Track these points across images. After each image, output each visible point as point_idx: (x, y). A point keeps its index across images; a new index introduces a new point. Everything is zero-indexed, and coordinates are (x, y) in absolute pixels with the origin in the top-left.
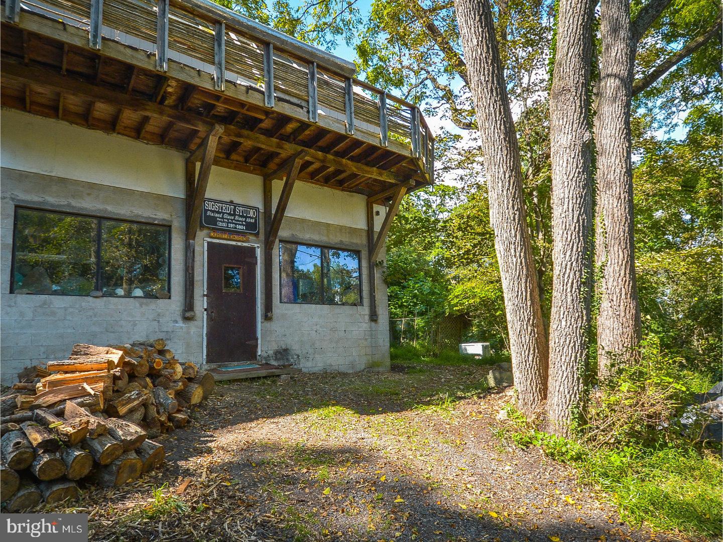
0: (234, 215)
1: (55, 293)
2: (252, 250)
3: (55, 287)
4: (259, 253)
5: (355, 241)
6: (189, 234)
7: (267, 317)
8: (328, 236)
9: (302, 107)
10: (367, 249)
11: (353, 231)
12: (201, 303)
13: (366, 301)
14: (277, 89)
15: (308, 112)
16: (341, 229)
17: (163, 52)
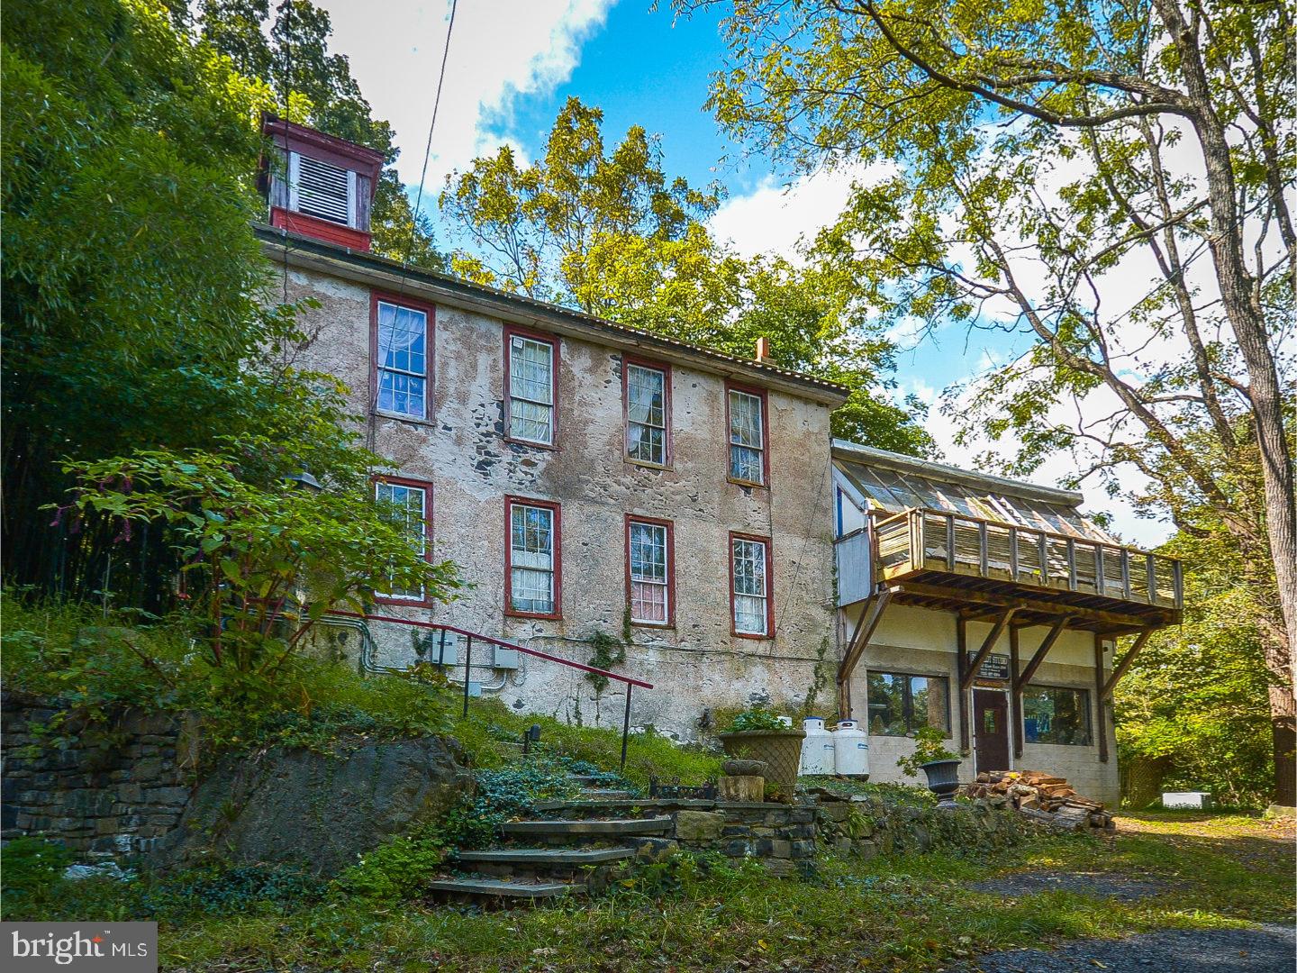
0: (992, 664)
1: (888, 734)
2: (1004, 693)
3: (887, 731)
4: (1009, 698)
5: (1084, 680)
6: (963, 682)
7: (1018, 756)
8: (1061, 676)
9: (1091, 584)
10: (1095, 687)
11: (1082, 670)
12: (973, 742)
13: (1096, 740)
14: (1079, 574)
15: (1096, 587)
16: (1073, 668)
17: (1015, 569)
